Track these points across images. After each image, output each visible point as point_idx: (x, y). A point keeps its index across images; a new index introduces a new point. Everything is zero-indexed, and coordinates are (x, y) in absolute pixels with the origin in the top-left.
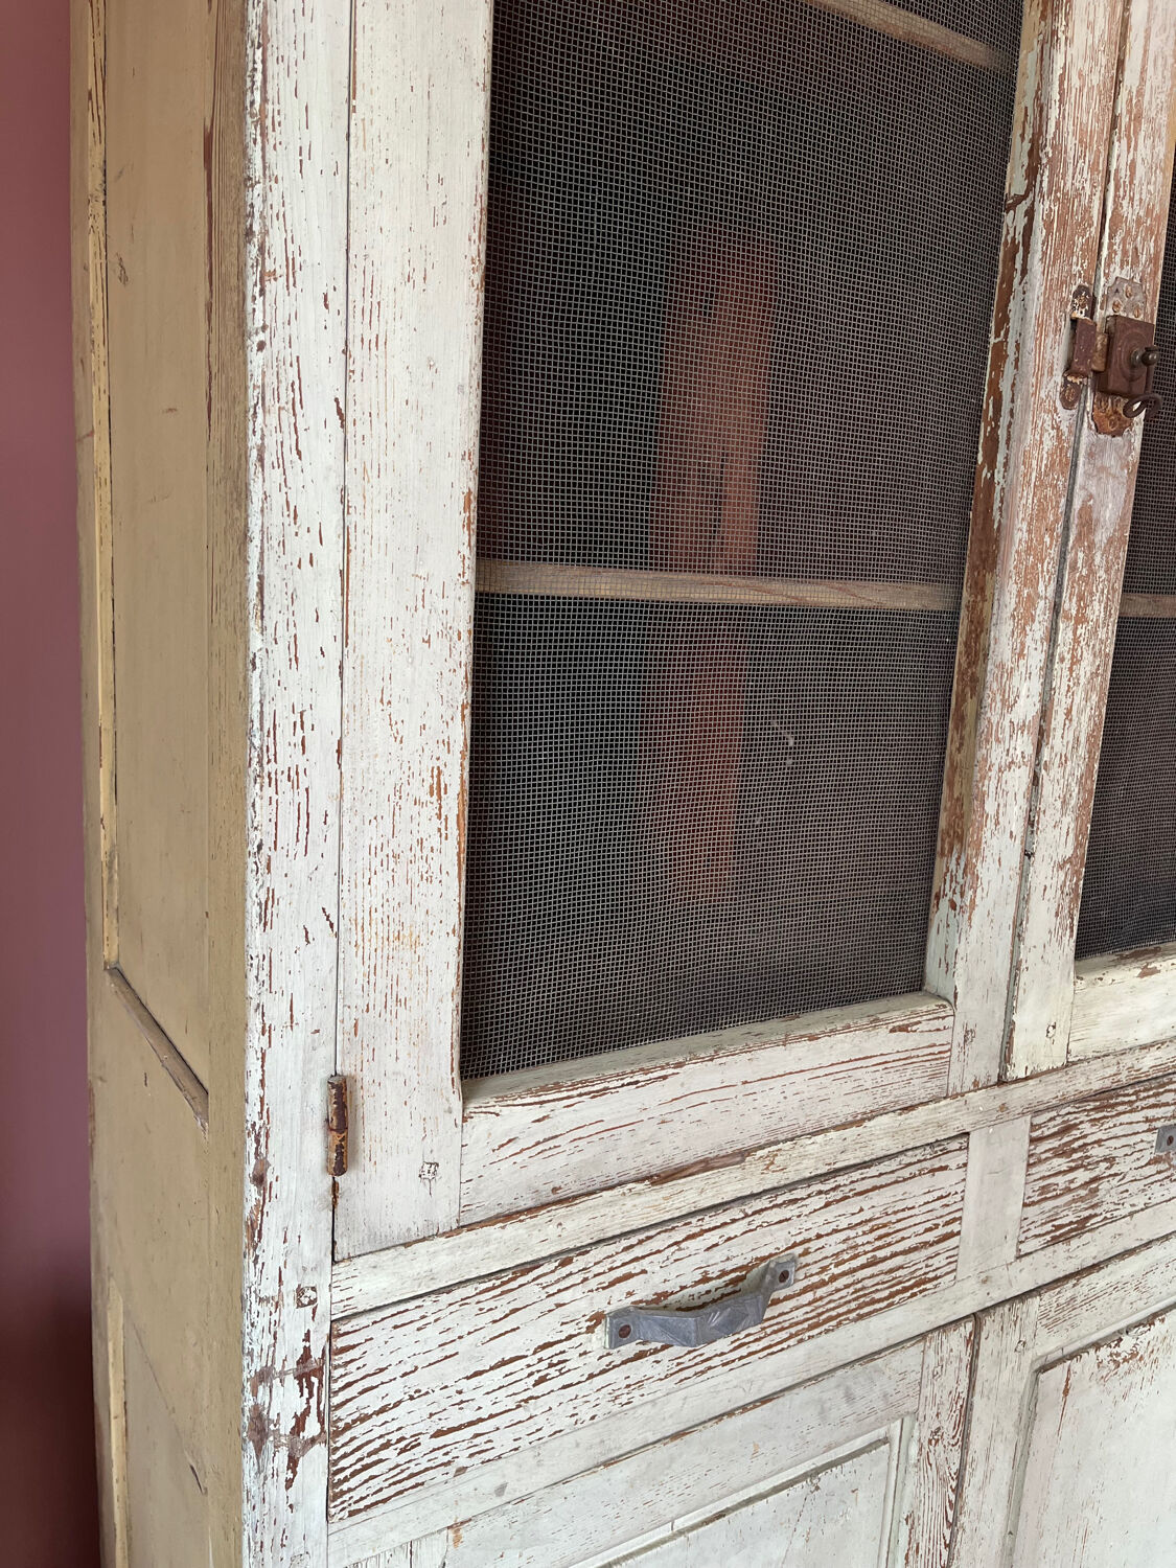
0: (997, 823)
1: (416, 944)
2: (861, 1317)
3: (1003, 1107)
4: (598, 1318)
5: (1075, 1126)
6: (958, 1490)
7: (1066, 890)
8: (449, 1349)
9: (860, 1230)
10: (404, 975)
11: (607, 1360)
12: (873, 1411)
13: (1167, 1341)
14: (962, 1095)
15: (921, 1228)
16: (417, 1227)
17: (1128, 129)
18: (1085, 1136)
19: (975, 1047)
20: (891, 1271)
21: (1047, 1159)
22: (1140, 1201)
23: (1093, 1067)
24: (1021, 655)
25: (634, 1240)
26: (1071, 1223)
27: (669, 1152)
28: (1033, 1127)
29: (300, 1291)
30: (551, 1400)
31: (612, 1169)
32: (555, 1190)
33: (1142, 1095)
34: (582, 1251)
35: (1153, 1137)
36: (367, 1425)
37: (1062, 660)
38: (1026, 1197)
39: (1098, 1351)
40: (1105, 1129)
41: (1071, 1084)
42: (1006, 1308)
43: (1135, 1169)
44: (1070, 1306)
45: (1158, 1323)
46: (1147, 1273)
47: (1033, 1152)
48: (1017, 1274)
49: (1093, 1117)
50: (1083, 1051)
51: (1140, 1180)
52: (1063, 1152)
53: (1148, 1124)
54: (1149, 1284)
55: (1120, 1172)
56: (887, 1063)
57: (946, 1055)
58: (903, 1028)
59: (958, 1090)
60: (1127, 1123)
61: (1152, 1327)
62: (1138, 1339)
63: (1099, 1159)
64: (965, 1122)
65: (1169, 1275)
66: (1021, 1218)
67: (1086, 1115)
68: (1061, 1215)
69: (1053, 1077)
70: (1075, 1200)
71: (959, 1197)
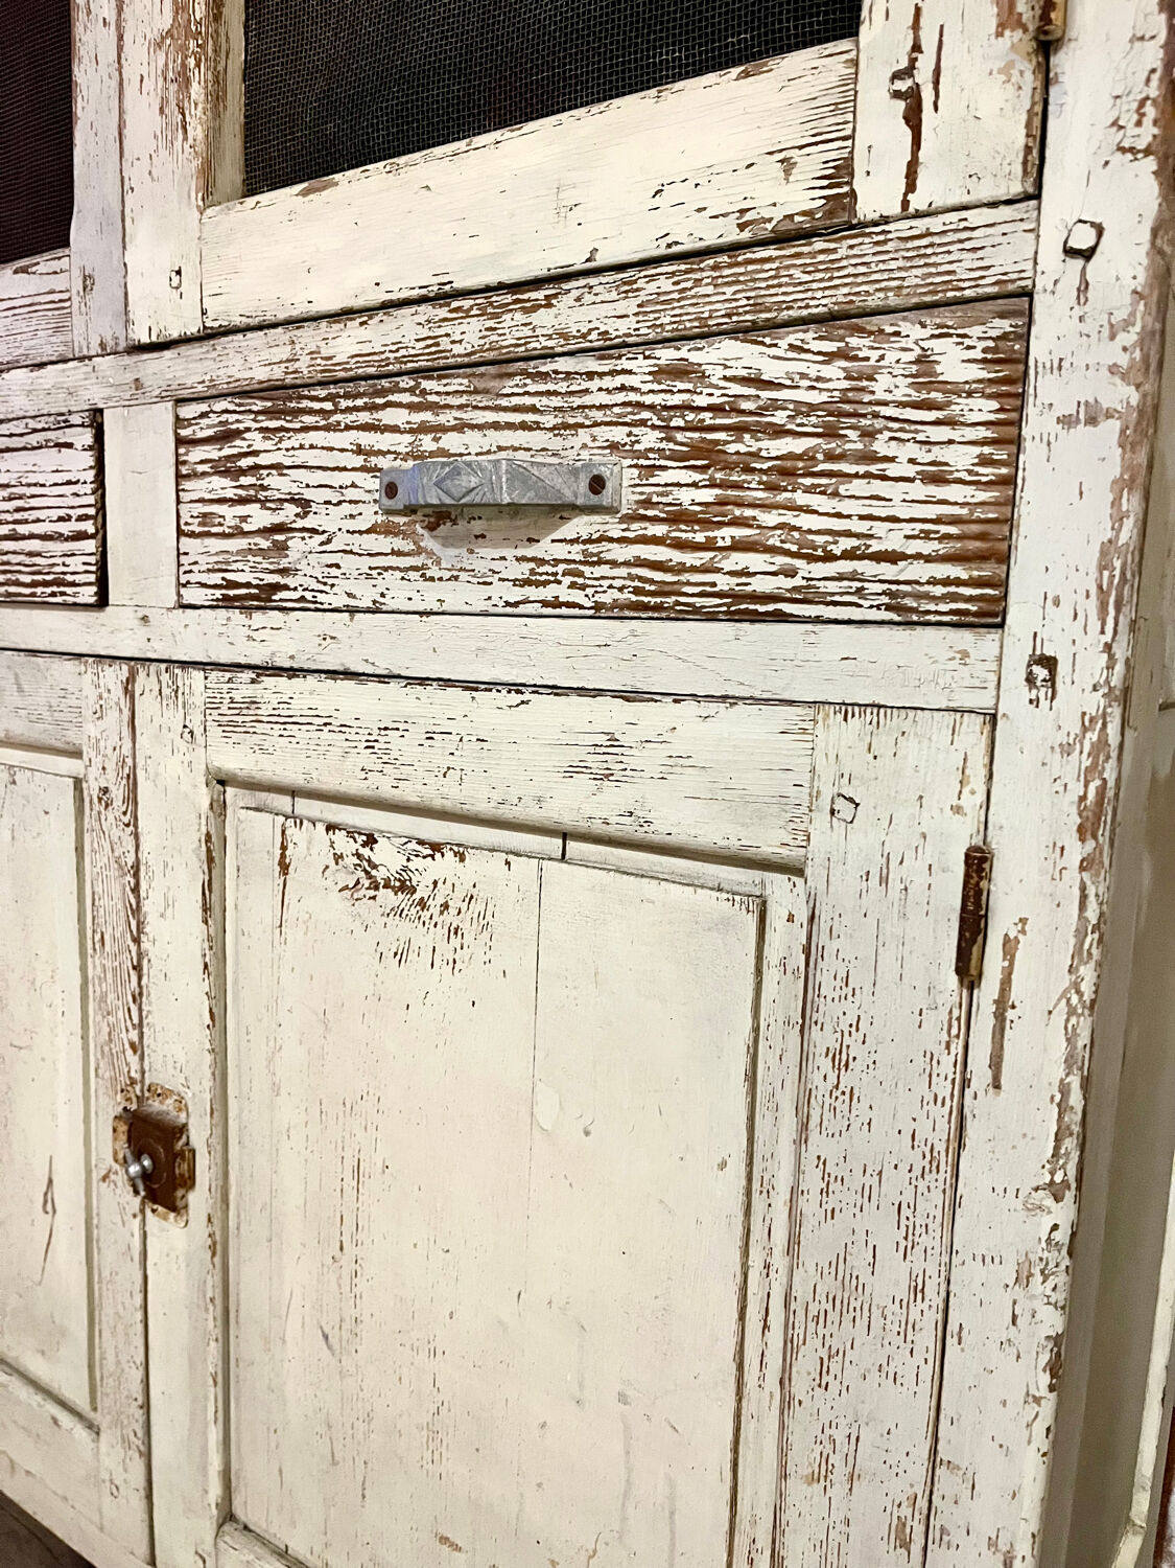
3: (138, 384)
5: (238, 434)
6: (136, 890)
7: (171, 75)
12: (40, 719)
13: (478, 907)
14: (90, 358)
18: (255, 453)
19: (97, 297)
21: (204, 474)
22: (366, 596)
23: (253, 344)
26: (248, 585)
28: (179, 422)
33: (344, 404)
35: (374, 483)
38: (182, 522)
39: (331, 832)
40: (287, 450)
41: (221, 365)
42: (163, 666)
43: (348, 531)
44: (251, 712)
45: (449, 855)
46: (386, 729)
47: (185, 458)
48: (182, 629)
49: (264, 425)
50: (224, 312)
51: (361, 555)
52: (226, 468)
53: (362, 457)
54: (395, 754)
55: (321, 529)
56: (14, 308)
57: (67, 304)
58: (24, 270)
59: (85, 352)
60: (323, 448)
61: (438, 855)
62: (408, 860)
63: (283, 497)
64: (96, 395)
65: (438, 755)
66: (178, 549)
67: (254, 420)
68: (234, 566)
69: (196, 351)
70: (252, 551)
71: (94, 489)
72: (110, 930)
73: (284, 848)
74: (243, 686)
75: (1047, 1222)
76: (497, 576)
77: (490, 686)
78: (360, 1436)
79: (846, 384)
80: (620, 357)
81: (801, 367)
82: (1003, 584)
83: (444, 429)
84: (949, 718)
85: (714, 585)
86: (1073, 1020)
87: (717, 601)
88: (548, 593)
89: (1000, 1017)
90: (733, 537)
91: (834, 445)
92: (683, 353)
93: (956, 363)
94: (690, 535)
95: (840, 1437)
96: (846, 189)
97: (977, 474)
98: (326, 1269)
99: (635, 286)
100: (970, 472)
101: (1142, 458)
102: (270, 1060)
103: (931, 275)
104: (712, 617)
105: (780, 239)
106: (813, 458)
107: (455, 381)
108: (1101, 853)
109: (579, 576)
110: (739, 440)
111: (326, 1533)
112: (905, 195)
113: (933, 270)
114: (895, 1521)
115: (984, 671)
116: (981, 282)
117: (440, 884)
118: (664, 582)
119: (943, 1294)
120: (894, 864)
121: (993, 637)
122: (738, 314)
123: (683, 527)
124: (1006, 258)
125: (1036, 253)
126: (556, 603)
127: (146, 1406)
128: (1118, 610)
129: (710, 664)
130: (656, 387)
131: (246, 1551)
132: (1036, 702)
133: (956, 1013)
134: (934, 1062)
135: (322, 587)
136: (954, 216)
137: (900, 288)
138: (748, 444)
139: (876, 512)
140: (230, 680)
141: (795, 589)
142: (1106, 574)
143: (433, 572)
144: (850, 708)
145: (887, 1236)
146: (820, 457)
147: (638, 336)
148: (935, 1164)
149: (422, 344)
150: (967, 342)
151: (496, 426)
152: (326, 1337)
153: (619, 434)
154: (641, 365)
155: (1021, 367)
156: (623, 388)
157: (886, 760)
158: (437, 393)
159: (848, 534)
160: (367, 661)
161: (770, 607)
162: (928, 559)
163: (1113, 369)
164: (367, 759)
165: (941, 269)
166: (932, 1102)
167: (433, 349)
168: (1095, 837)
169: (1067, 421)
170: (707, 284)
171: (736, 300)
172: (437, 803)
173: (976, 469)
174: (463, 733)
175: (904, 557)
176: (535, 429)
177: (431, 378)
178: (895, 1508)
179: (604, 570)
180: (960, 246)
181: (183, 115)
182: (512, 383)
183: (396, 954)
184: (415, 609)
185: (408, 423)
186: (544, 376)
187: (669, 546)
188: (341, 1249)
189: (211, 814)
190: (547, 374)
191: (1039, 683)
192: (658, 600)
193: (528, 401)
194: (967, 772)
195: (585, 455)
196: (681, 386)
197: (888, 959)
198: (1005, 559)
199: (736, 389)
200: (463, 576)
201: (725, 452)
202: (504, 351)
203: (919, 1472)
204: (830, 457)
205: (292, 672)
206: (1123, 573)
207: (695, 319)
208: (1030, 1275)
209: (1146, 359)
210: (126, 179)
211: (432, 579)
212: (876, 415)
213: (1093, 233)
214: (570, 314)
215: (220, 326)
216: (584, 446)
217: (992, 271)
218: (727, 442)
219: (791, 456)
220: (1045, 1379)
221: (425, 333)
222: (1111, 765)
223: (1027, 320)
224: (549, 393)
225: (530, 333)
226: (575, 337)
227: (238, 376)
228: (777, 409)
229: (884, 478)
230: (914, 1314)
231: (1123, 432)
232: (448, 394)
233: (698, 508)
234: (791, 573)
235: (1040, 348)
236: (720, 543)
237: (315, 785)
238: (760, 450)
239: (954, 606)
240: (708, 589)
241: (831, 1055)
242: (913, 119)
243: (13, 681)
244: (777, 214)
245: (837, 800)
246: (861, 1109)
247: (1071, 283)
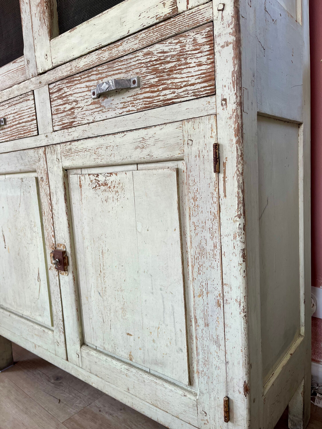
0: (23, 2)
3: (40, 83)
5: (62, 89)
6: (50, 199)
7: (41, 12)
13: (121, 185)
14: (30, 79)
15: (27, 116)
18: (66, 93)
19: (31, 65)
20: (23, 127)
21: (56, 100)
22: (91, 119)
23: (63, 68)
26: (67, 123)
28: (49, 89)
33: (83, 77)
35: (90, 93)
38: (52, 112)
39: (89, 176)
40: (72, 90)
41: (57, 74)
42: (51, 146)
43: (86, 106)
44: (70, 151)
45: (114, 175)
46: (98, 148)
47: (52, 97)
48: (54, 136)
49: (67, 86)
50: (57, 62)
51: (89, 110)
52: (60, 98)
53: (87, 88)
54: (100, 153)
55: (81, 106)
56: (14, 71)
57: (24, 68)
58: (15, 62)
59: (29, 78)
60: (79, 88)
61: (112, 175)
62: (106, 178)
63: (72, 101)
64: (32, 87)
65: (109, 152)
66: (52, 118)
67: (65, 85)
68: (64, 119)
69: (52, 72)
70: (67, 115)
71: (34, 109)
72: (46, 210)
73: (80, 182)
74: (68, 146)
75: (238, 224)
76: (117, 108)
77: (118, 133)
78: (108, 315)
79: (180, 49)
80: (136, 53)
81: (171, 47)
82: (215, 85)
83: (103, 78)
84: (208, 117)
85: (160, 99)
86: (238, 177)
87: (161, 102)
88: (127, 109)
89: (224, 181)
90: (162, 88)
91: (179, 63)
92: (149, 49)
93: (201, 39)
94: (154, 89)
95: (204, 284)
96: (176, 7)
97: (207, 62)
98: (98, 277)
99: (138, 37)
100: (206, 62)
101: (238, 51)
102: (82, 232)
103: (194, 21)
104: (160, 107)
105: (165, 20)
106: (176, 67)
107: (104, 66)
108: (240, 139)
109: (133, 104)
110: (161, 66)
111: (104, 340)
112: (187, 5)
113: (194, 20)
114: (217, 301)
115: (213, 105)
116: (203, 21)
117: (113, 182)
118: (150, 101)
119: (220, 246)
120: (201, 152)
121: (214, 97)
122: (158, 38)
123: (152, 88)
124: (207, 15)
125: (213, 12)
126: (129, 111)
127: (63, 321)
128: (237, 86)
129: (161, 117)
130: (144, 58)
131: (87, 350)
132: (223, 109)
133: (216, 183)
134: (213, 194)
135: (82, 120)
136: (197, 8)
137: (188, 25)
138: (163, 66)
139: (189, 75)
140: (65, 145)
141: (176, 96)
142: (233, 78)
143: (104, 110)
144: (189, 120)
145: (208, 236)
146: (177, 66)
147: (139, 48)
148: (215, 217)
149: (97, 60)
150: (202, 34)
151: (114, 75)
152: (99, 293)
153: (138, 70)
154: (140, 54)
155: (213, 37)
156: (138, 60)
157: (197, 130)
158: (101, 70)
159: (184, 81)
160: (93, 134)
161: (171, 101)
162: (200, 83)
163: (230, 33)
164: (95, 156)
165: (195, 20)
166: (213, 204)
167: (99, 60)
168: (238, 136)
169: (223, 47)
170: (152, 33)
171: (157, 35)
172: (110, 163)
173: (207, 61)
174: (113, 145)
175: (195, 84)
176: (121, 73)
177: (99, 67)
178: (217, 298)
179: (138, 101)
180: (199, 14)
181: (44, 20)
182: (116, 64)
183: (105, 200)
184: (101, 120)
185: (96, 78)
186: (122, 61)
187: (150, 93)
188: (101, 272)
189: (64, 178)
190: (122, 60)
191: (224, 105)
192: (149, 105)
193: (119, 67)
194: (213, 128)
195: (132, 77)
196: (149, 57)
197: (202, 174)
198: (215, 79)
199: (160, 55)
200: (110, 110)
201: (159, 69)
202: (113, 57)
203: (220, 288)
204: (179, 65)
205: (78, 140)
206: (237, 77)
207: (150, 41)
208: (236, 236)
209: (236, 30)
210: (34, 37)
211: (104, 112)
212: (187, 54)
213: (222, 5)
214: (126, 46)
215: (56, 65)
216: (131, 75)
217: (205, 18)
218: (159, 67)
219: (172, 67)
220: (242, 259)
221: (97, 57)
222: (240, 119)
223: (212, 27)
224: (123, 65)
225: (118, 52)
226: (127, 51)
227: (61, 75)
228: (168, 58)
229: (190, 67)
230: (215, 252)
231: (233, 46)
232: (103, 70)
233: (155, 83)
234: (174, 93)
235: (216, 33)
236: (160, 90)
237: (85, 165)
238: (165, 67)
239: (206, 92)
240: (159, 100)
241: (193, 198)
243: (20, 157)
244: (163, 15)
245: (188, 141)
246: (200, 209)
247: (220, 17)
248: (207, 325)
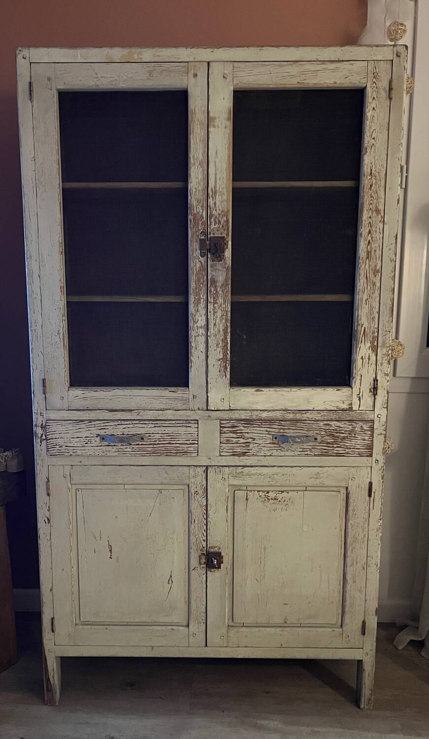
0: (196, 348)
1: (57, 359)
2: (167, 455)
3: (209, 416)
4: (98, 435)
5: (237, 427)
6: (207, 511)
8: (67, 432)
9: (165, 435)
10: (55, 363)
11: (100, 444)
12: (174, 479)
13: (291, 500)
14: (195, 410)
15: (185, 439)
16: (60, 408)
17: (212, 196)
18: (242, 430)
19: (197, 400)
20: (176, 447)
21: (228, 433)
22: (268, 454)
23: (241, 412)
24: (198, 311)
25: (105, 422)
26: (239, 452)
27: (113, 406)
28: (221, 424)
29: (41, 413)
30: (89, 448)
31: (100, 407)
32: (87, 407)
34: (94, 421)
35: (270, 436)
36: (52, 440)
37: (210, 312)
38: (221, 441)
39: (259, 492)
40: (250, 430)
41: (233, 415)
42: (216, 467)
43: (264, 443)
44: (241, 474)
45: (285, 493)
46: (274, 474)
47: (222, 430)
48: (221, 460)
49: (244, 426)
50: (236, 407)
51: (267, 447)
52: (233, 432)
53: (268, 432)
54: (275, 478)
55: (258, 443)
56: (169, 398)
57: (188, 400)
58: (173, 392)
59: (193, 409)
60: (258, 430)
61: (283, 493)
62: (276, 494)
63: (249, 437)
64: (196, 417)
65: (285, 478)
66: (220, 446)
67: (241, 425)
68: (235, 449)
69: (227, 412)
70: (240, 446)
71: (196, 435)
72: (197, 519)
73: (247, 496)
74: (239, 470)
75: (380, 523)
76: (296, 450)
77: (295, 466)
78: (265, 594)
79: (352, 428)
80: (318, 422)
81: (345, 426)
82: (372, 452)
83: (286, 429)
84: (366, 467)
85: (334, 452)
87: (334, 454)
88: (305, 453)
89: (374, 501)
90: (336, 446)
91: (350, 435)
92: (328, 422)
93: (365, 427)
94: (329, 445)
96: (351, 406)
97: (369, 440)
98: (257, 568)
99: (320, 413)
104: (333, 456)
105: (342, 410)
106: (347, 437)
107: (287, 422)
109: (311, 451)
111: (257, 616)
112: (359, 408)
113: (362, 417)
115: (370, 462)
116: (368, 419)
117: (283, 497)
118: (325, 452)
119: (368, 536)
120: (360, 485)
121: (372, 458)
122: (336, 419)
124: (371, 417)
125: (374, 417)
126: (307, 454)
127: (206, 612)
128: (384, 455)
130: (324, 426)
131: (235, 630)
132: (376, 465)
133: (368, 502)
134: (366, 508)
135: (258, 452)
136: (365, 411)
137: (358, 418)
138: (338, 434)
139: (356, 444)
140: (235, 469)
141: (345, 452)
142: (383, 451)
143: (284, 450)
144: (354, 467)
145: (360, 530)
147: (321, 419)
148: (366, 520)
149: (281, 416)
150: (367, 425)
151: (296, 429)
153: (318, 432)
154: (322, 423)
155: (373, 428)
156: (318, 426)
157: (358, 473)
158: (284, 424)
159: (352, 446)
160: (268, 464)
161: (341, 455)
162: (363, 449)
163: (382, 430)
164: (269, 479)
166: (366, 513)
167: (283, 417)
169: (378, 435)
170: (332, 414)
171: (336, 417)
172: (284, 485)
174: (290, 474)
175: (360, 449)
176: (303, 430)
177: (283, 421)
178: (362, 565)
179: (316, 450)
180: (365, 415)
181: (225, 373)
182: (298, 424)
183: (274, 510)
184: (279, 455)
185: (278, 428)
187: (326, 447)
188: (261, 563)
190: (305, 423)
191: (376, 463)
192: (325, 454)
193: (301, 426)
194: (369, 473)
196: (328, 426)
197: (360, 497)
198: (372, 449)
199: (337, 428)
200: (289, 451)
202: (297, 419)
203: (365, 559)
204: (350, 437)
205: (252, 466)
206: (385, 451)
207: (330, 418)
208: (378, 530)
209: (385, 429)
210: (208, 381)
212: (356, 432)
213: (380, 415)
214: (308, 415)
215: (234, 409)
218: (335, 434)
219: (344, 436)
222: (385, 471)
223: (373, 424)
224: (306, 426)
225: (302, 417)
226: (310, 418)
227: (238, 417)
228: (342, 431)
229: (357, 440)
230: (364, 539)
231: (383, 436)
232: (286, 424)
233: (331, 442)
234: (344, 450)
235: (375, 427)
236: (334, 447)
238: (340, 435)
239: (366, 454)
240: (332, 452)
242: (360, 400)
243: (165, 472)
244: (342, 408)
245: (352, 478)
246: (357, 516)
247: (378, 420)
248: (354, 582)
